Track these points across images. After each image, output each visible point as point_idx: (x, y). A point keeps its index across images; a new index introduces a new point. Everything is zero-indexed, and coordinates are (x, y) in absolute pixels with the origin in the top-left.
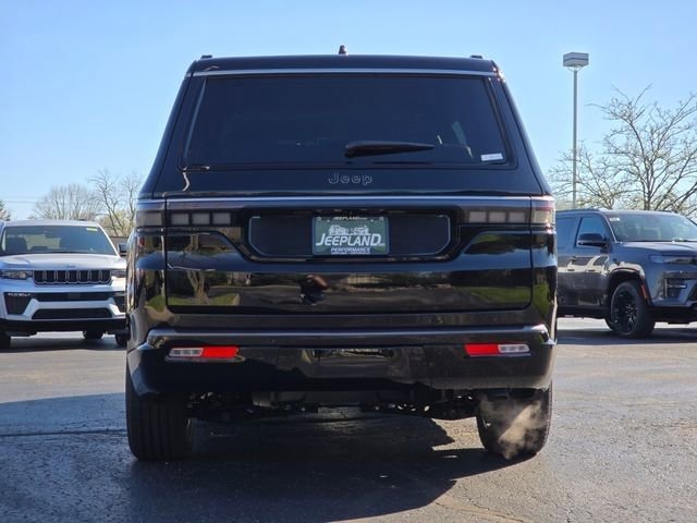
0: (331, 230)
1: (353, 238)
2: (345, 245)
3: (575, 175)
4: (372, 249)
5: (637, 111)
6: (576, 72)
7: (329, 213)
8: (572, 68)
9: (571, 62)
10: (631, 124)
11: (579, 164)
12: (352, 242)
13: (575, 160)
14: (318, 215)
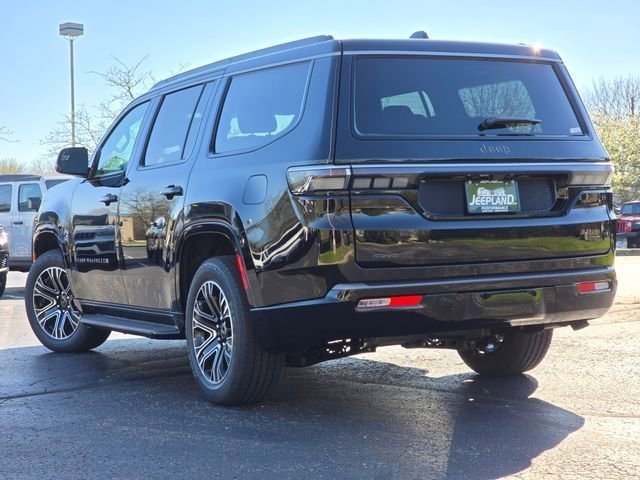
0: (479, 192)
1: (495, 198)
2: (490, 204)
3: (73, 136)
4: (510, 207)
5: (136, 78)
6: (72, 41)
7: (477, 178)
8: (68, 37)
9: (66, 31)
10: (129, 91)
11: (77, 126)
12: (495, 201)
13: (73, 123)
14: (468, 179)
